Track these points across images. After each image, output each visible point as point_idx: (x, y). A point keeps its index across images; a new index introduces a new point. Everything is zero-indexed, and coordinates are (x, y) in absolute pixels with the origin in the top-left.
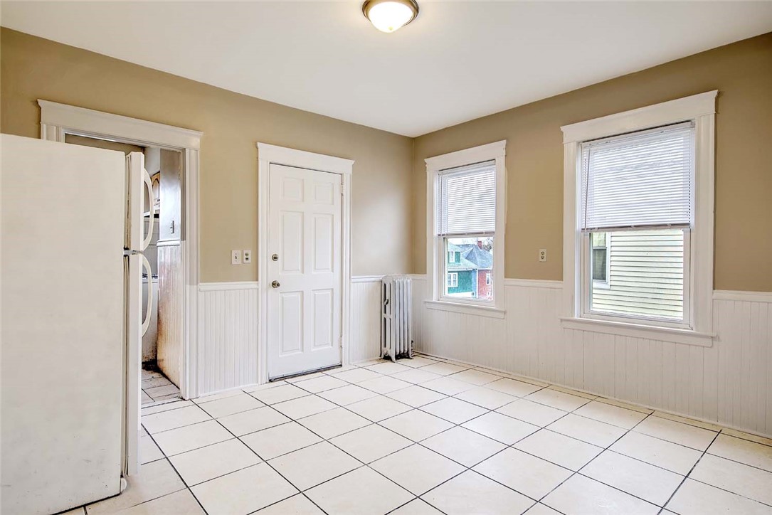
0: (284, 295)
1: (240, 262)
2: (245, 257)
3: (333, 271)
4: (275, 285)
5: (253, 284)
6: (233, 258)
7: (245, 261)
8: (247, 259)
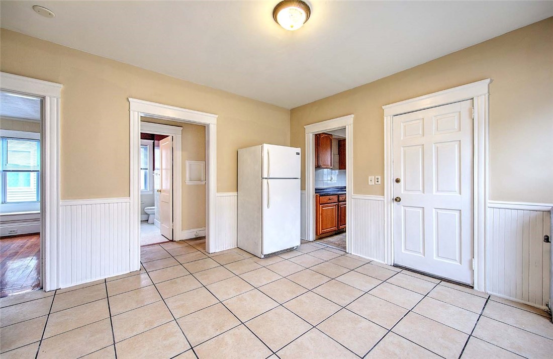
0: (407, 209)
1: (373, 184)
2: (377, 180)
3: (460, 194)
4: (398, 200)
5: (380, 198)
6: (370, 181)
7: (376, 183)
8: (377, 181)
